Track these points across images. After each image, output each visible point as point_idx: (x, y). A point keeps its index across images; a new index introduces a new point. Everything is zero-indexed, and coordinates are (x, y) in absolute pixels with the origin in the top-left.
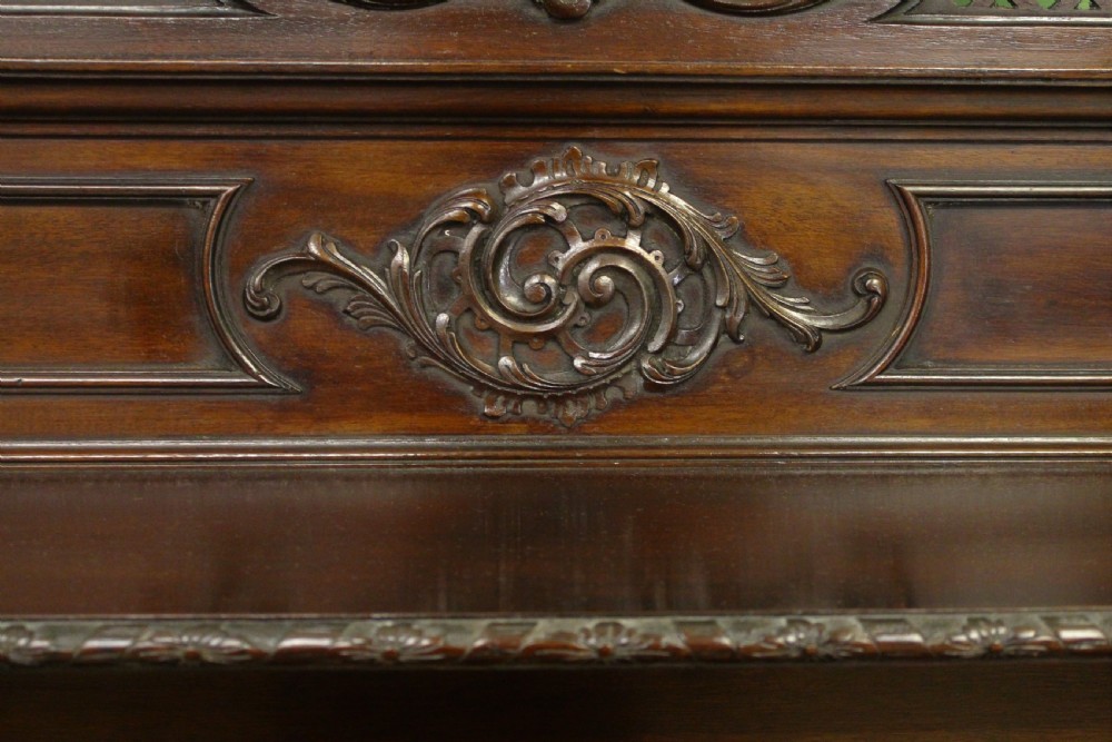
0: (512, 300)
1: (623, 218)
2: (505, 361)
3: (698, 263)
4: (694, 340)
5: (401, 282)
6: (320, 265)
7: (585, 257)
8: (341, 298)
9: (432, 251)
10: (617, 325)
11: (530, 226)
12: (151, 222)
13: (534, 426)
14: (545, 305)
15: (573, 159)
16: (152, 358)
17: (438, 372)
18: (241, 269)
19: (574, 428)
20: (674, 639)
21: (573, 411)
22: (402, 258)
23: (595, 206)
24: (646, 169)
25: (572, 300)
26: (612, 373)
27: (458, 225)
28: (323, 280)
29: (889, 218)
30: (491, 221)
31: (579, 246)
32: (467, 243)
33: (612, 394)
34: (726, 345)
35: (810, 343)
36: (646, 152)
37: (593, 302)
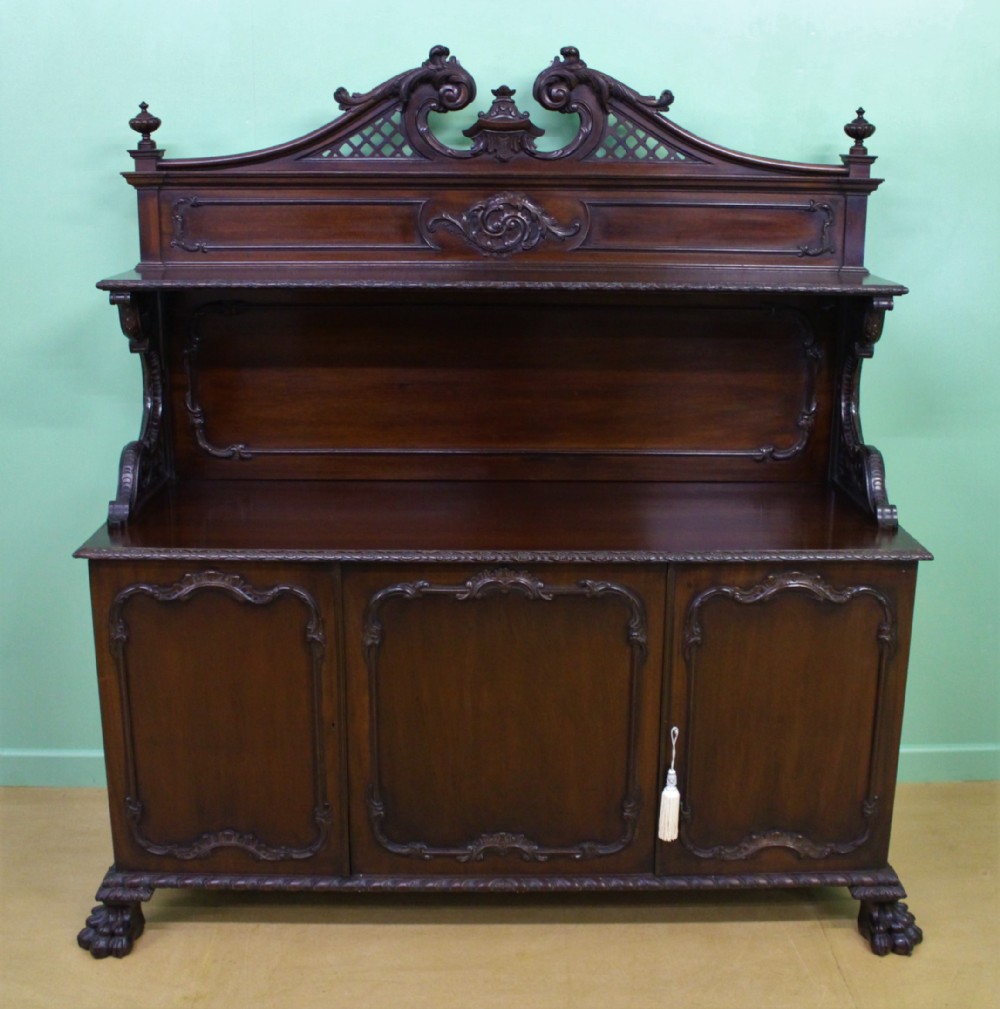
0: (490, 228)
1: (516, 209)
2: (489, 243)
3: (534, 219)
4: (534, 238)
5: (464, 224)
6: (445, 220)
7: (508, 218)
8: (450, 228)
9: (472, 217)
10: (516, 234)
11: (495, 211)
12: (406, 209)
13: (496, 259)
14: (498, 229)
15: (504, 195)
16: (405, 242)
17: (473, 246)
18: (427, 220)
19: (505, 259)
20: (517, 286)
21: (505, 255)
22: (465, 218)
23: (510, 206)
24: (522, 198)
25: (505, 228)
26: (514, 246)
27: (478, 210)
28: (445, 223)
29: (580, 209)
30: (485, 209)
31: (506, 215)
32: (480, 214)
33: (515, 251)
34: (542, 239)
35: (563, 239)
36: (523, 194)
37: (510, 229)
